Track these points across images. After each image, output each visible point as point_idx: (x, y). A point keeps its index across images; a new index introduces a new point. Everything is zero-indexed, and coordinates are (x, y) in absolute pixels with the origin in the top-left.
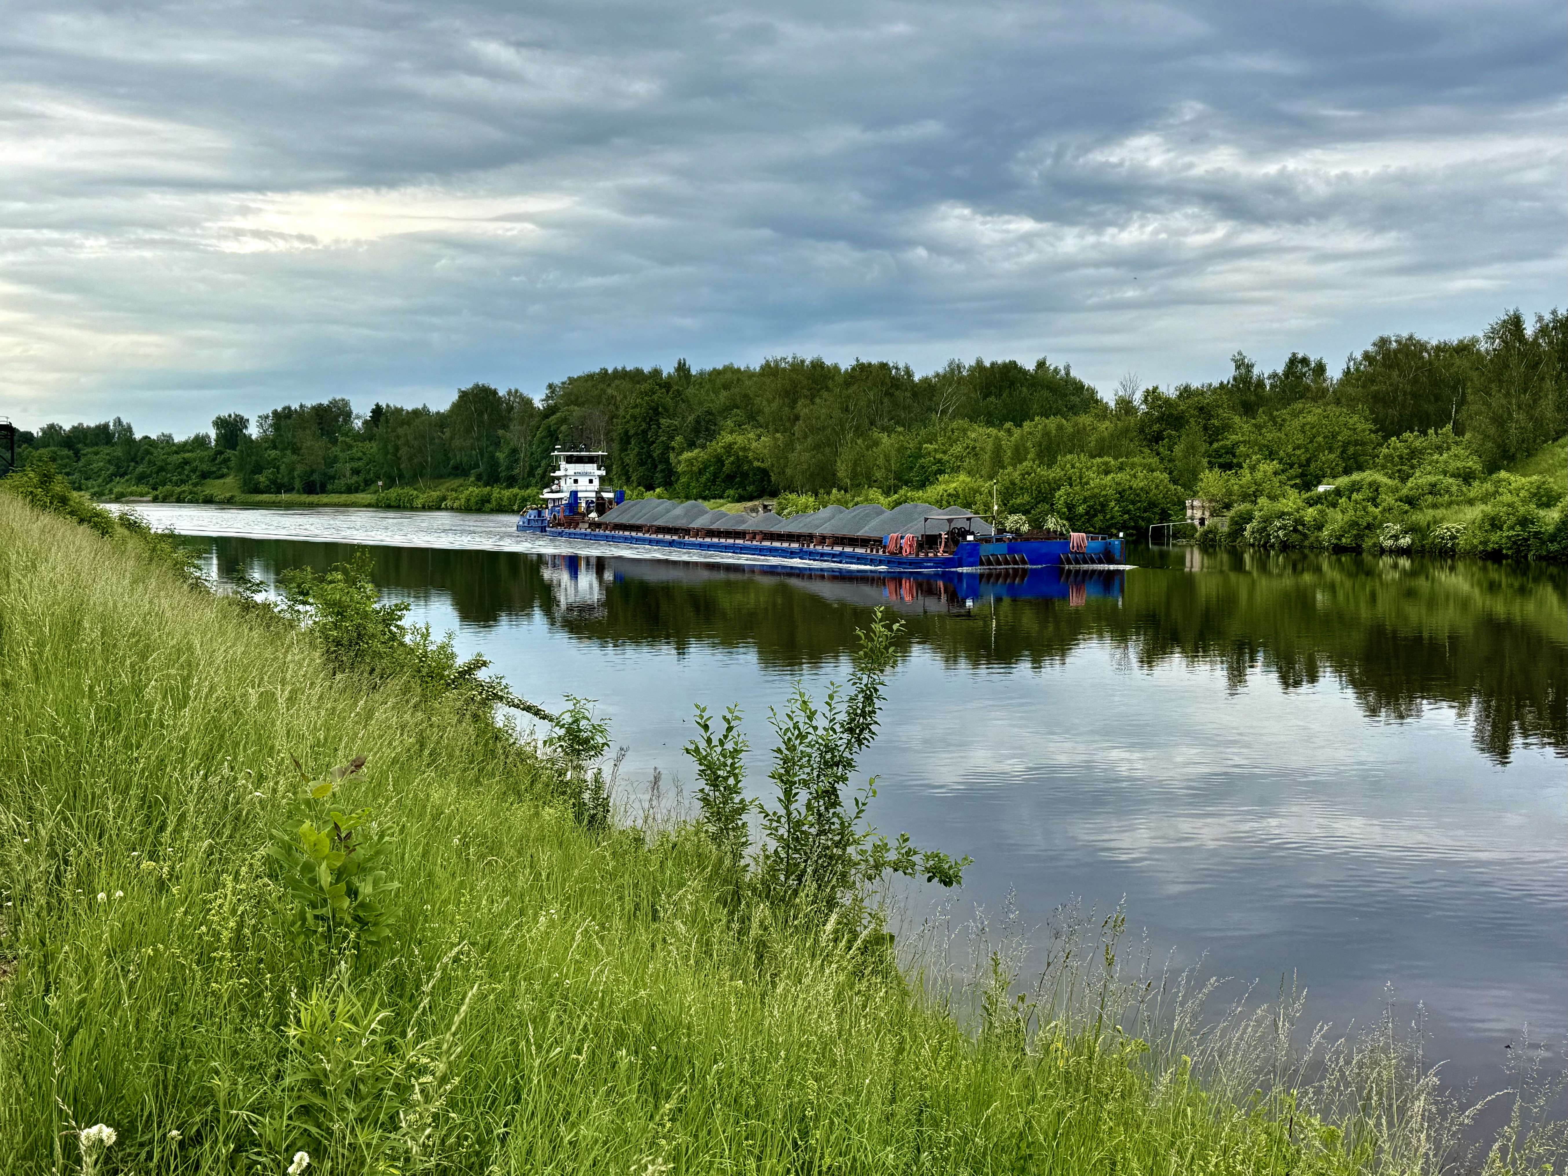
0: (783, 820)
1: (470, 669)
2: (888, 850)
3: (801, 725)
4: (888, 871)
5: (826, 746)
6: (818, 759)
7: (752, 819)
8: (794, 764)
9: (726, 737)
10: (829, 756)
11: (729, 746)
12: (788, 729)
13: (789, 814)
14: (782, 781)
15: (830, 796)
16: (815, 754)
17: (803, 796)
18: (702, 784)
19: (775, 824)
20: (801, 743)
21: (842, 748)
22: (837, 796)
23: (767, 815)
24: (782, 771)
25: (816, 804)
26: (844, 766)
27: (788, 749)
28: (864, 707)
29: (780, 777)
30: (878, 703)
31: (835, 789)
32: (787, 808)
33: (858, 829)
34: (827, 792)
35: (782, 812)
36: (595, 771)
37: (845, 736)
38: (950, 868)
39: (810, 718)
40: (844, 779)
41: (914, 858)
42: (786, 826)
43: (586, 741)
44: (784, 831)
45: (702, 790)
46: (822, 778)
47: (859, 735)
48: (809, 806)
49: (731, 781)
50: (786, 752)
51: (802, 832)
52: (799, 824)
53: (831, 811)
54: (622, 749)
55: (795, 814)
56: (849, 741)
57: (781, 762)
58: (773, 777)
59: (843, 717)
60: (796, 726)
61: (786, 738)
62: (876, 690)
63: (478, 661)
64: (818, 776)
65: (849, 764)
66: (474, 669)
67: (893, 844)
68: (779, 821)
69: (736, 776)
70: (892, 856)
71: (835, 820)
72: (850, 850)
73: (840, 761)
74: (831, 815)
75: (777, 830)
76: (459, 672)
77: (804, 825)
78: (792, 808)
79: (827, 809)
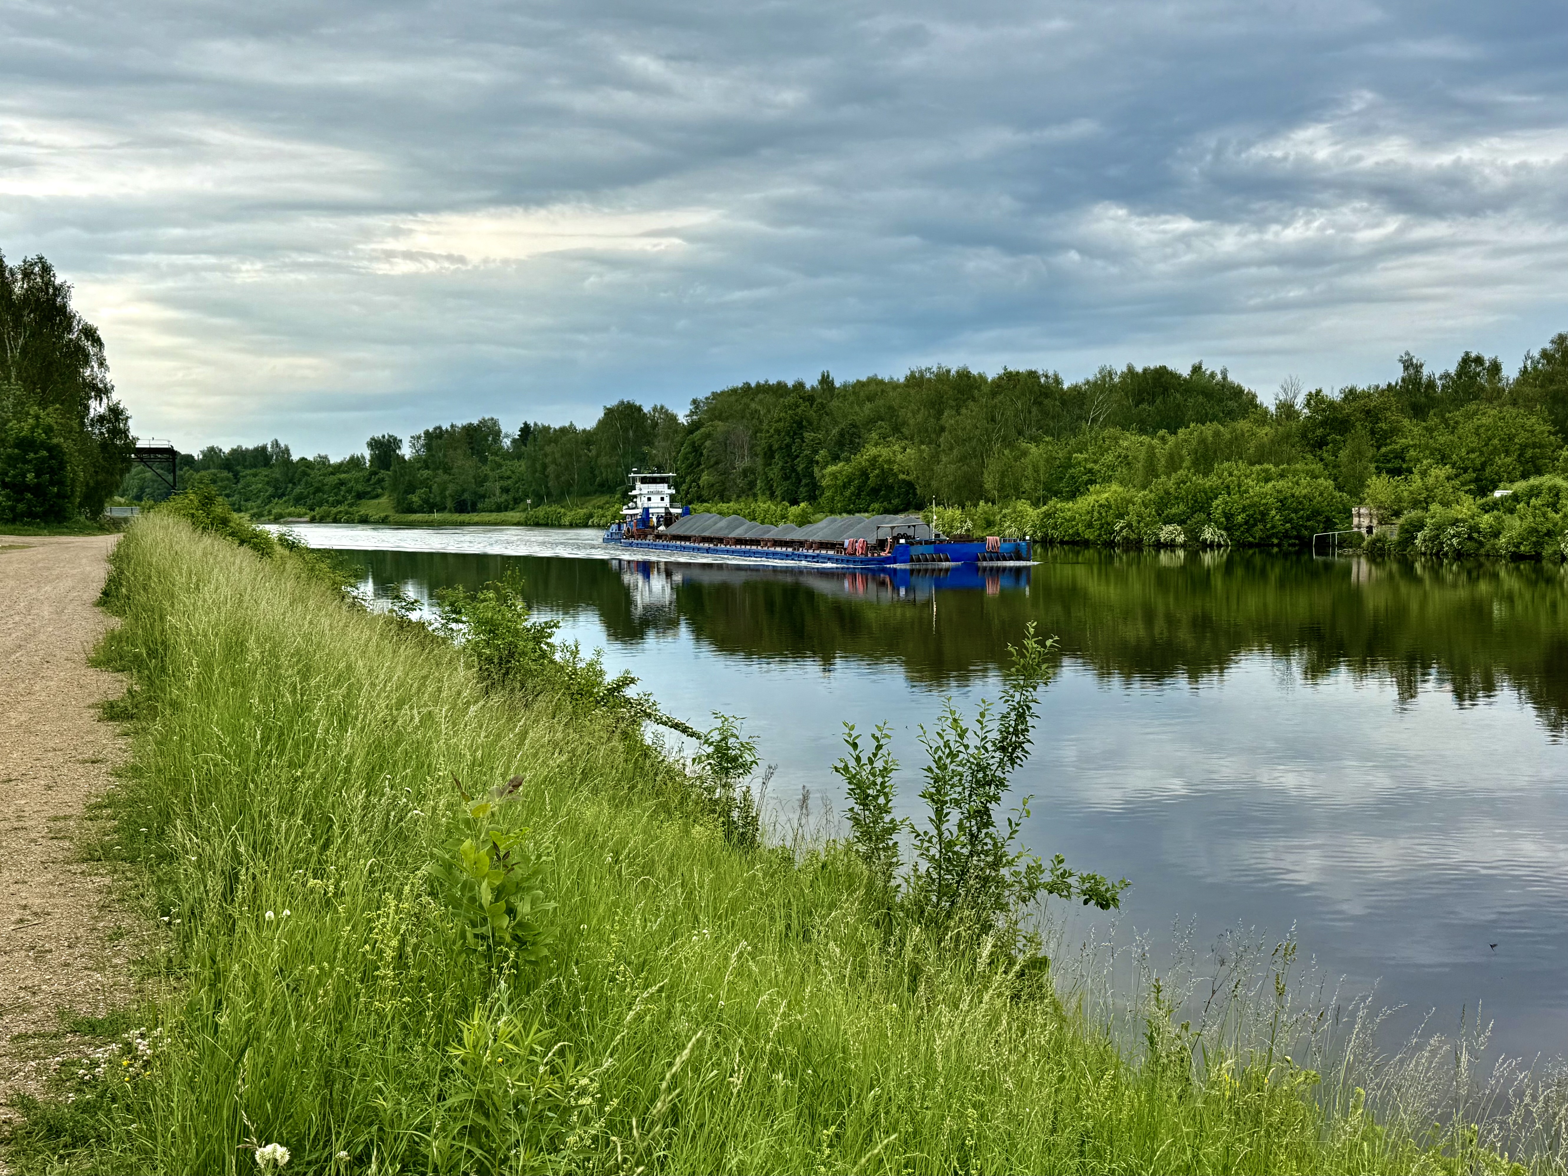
0: (934, 840)
1: (618, 686)
2: (1042, 872)
3: (952, 744)
4: (1042, 893)
5: (978, 765)
6: (969, 778)
7: (903, 839)
8: (945, 783)
9: (875, 755)
10: (980, 775)
11: (879, 764)
12: (938, 748)
13: (940, 834)
14: (933, 800)
15: (983, 816)
16: (967, 774)
17: (954, 816)
18: (851, 803)
19: (926, 844)
20: (952, 762)
21: (994, 768)
22: (989, 816)
23: (918, 835)
24: (933, 790)
25: (968, 825)
26: (997, 786)
27: (938, 768)
28: (1017, 725)
29: (931, 796)
30: (1030, 721)
31: (987, 809)
32: (938, 828)
33: (1011, 850)
34: (979, 812)
35: (933, 832)
36: (744, 789)
37: (998, 754)
38: (1107, 890)
39: (961, 736)
40: (996, 798)
41: (1070, 880)
42: (938, 846)
43: (735, 759)
44: (934, 851)
45: (852, 810)
46: (974, 797)
47: (1012, 754)
48: (960, 826)
49: (882, 800)
50: (936, 770)
51: (954, 853)
52: (950, 844)
53: (984, 831)
54: (770, 767)
55: (946, 834)
56: (1002, 760)
57: (932, 782)
58: (924, 797)
59: (995, 735)
60: (947, 745)
61: (936, 757)
62: (1029, 708)
63: (626, 678)
64: (970, 796)
65: (1001, 783)
66: (622, 686)
67: (1047, 865)
68: (930, 841)
69: (886, 795)
70: (1047, 878)
71: (988, 840)
72: (1004, 871)
73: (992, 780)
74: (983, 835)
75: (928, 850)
76: (608, 690)
77: (956, 845)
78: (943, 828)
79: (979, 830)
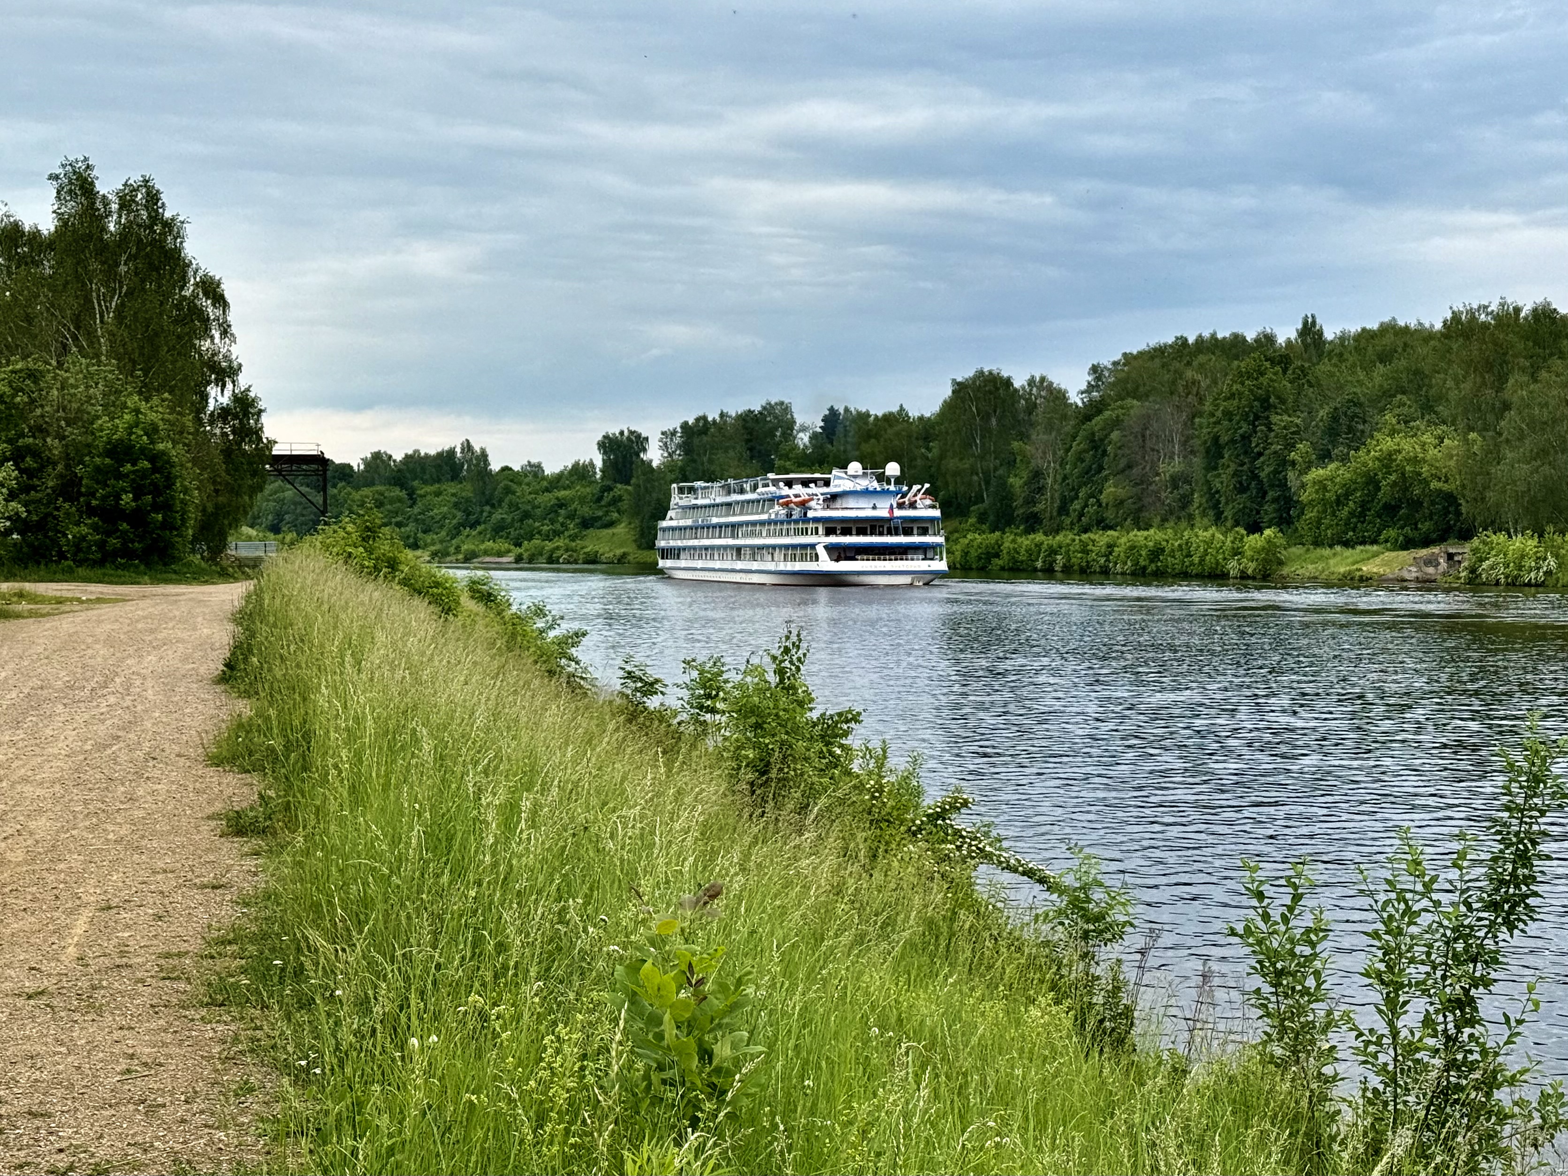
0: (1385, 1042)
1: (944, 810)
5: (1456, 930)
6: (1443, 951)
8: (1401, 955)
9: (1291, 909)
10: (1460, 946)
12: (1387, 903)
13: (1395, 1034)
14: (1382, 982)
15: (1465, 1009)
16: (1438, 944)
17: (1418, 1006)
18: (1257, 981)
19: (1372, 1048)
21: (1481, 934)
22: (1476, 1009)
23: (1361, 1034)
24: (1382, 967)
25: (1441, 1018)
26: (1486, 962)
27: (1389, 933)
28: (1515, 870)
29: (1379, 975)
30: (1538, 865)
31: (1472, 998)
32: (1391, 1024)
33: (1510, 1062)
34: (1458, 1000)
35: (1382, 1028)
36: (1112, 962)
37: (1487, 914)
40: (1486, 982)
42: (1391, 1051)
44: (1385, 1059)
45: (1258, 991)
46: (1450, 980)
47: (1509, 913)
48: (1428, 1022)
49: (1311, 982)
50: (1386, 936)
51: (1418, 1062)
52: (1411, 1048)
53: (1467, 1031)
55: (1404, 1033)
56: (1493, 922)
57: (1380, 953)
58: (1367, 975)
59: (1482, 885)
60: (1402, 898)
61: (1385, 915)
62: (1534, 844)
63: (956, 799)
64: (1444, 977)
65: (1493, 961)
66: (950, 811)
68: (1379, 1043)
69: (1317, 974)
71: (1473, 1046)
72: (1503, 1096)
73: (1478, 953)
74: (1465, 1037)
75: (1375, 1056)
76: (928, 816)
77: (1418, 1050)
78: (1400, 1024)
79: (1459, 1031)
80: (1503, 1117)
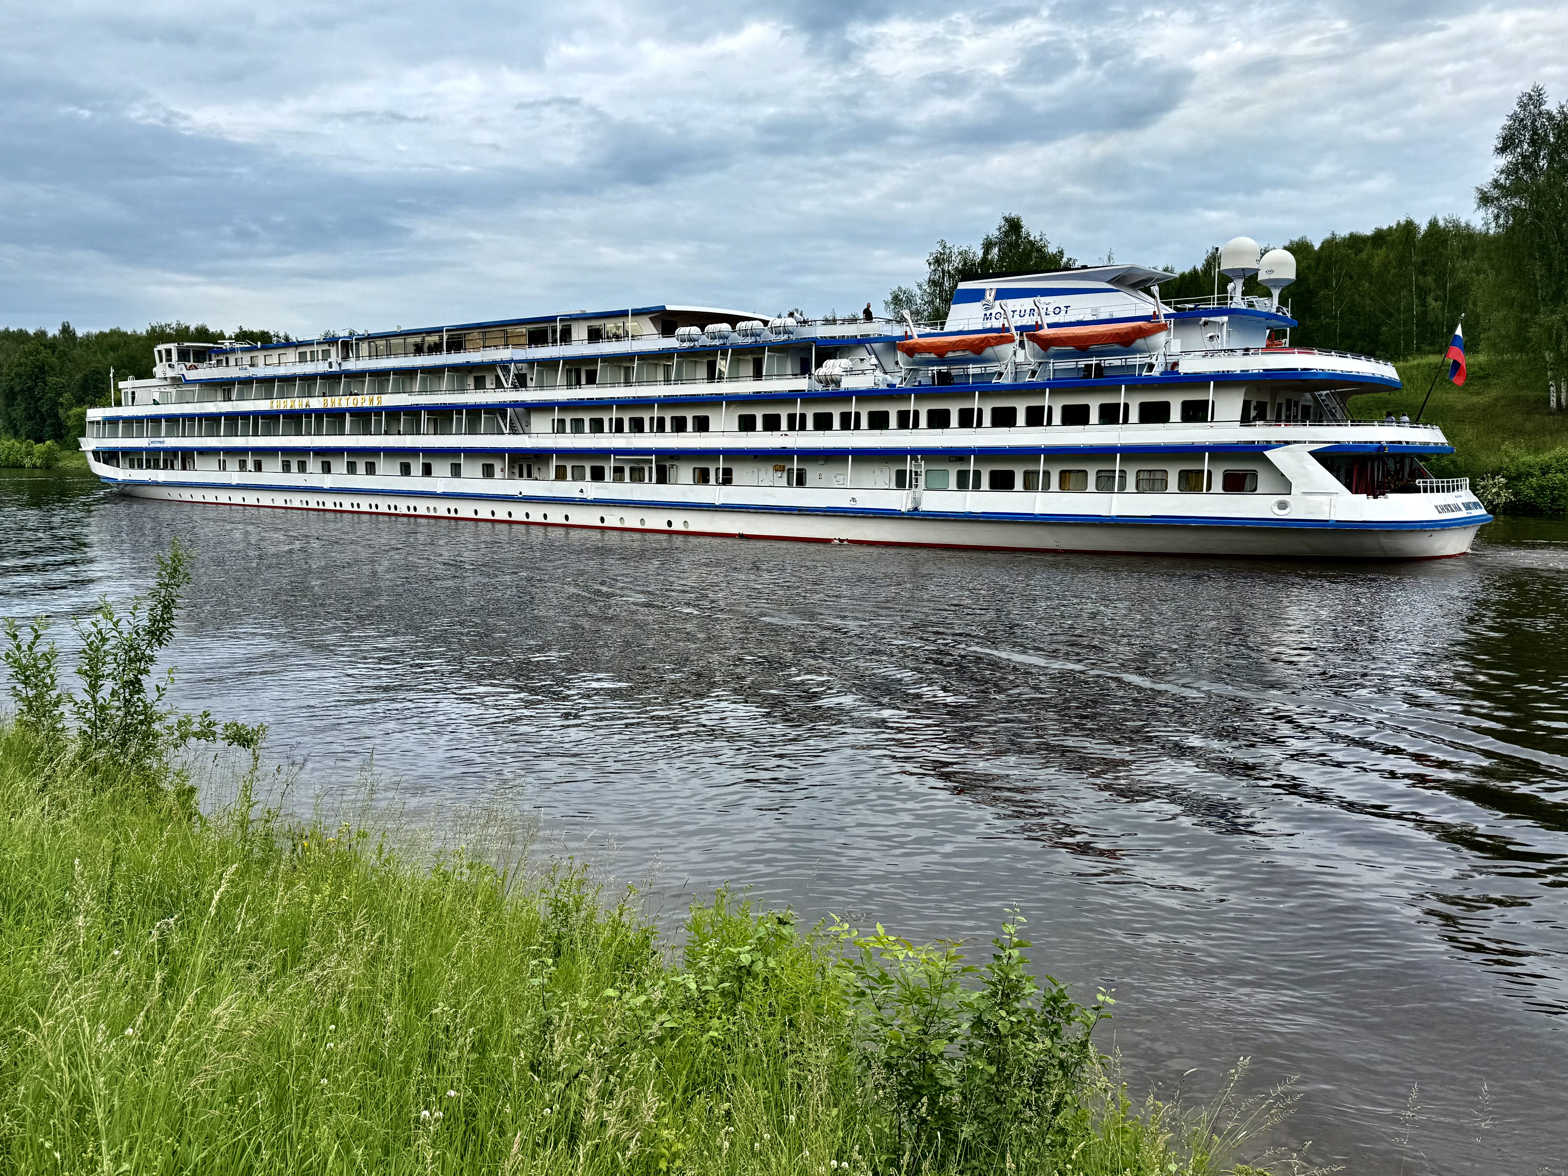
0: (90, 706)
2: (191, 724)
3: (104, 631)
4: (191, 740)
5: (130, 646)
6: (123, 657)
7: (65, 708)
9: (33, 643)
10: (132, 654)
12: (90, 635)
13: (95, 701)
14: (88, 676)
15: (135, 685)
17: (108, 686)
18: (12, 682)
19: (83, 710)
20: (104, 645)
21: (144, 647)
22: (141, 685)
23: (76, 704)
24: (87, 668)
25: (121, 692)
26: (146, 661)
27: (92, 650)
28: (163, 614)
29: (85, 673)
30: (175, 611)
31: (139, 680)
32: (93, 697)
33: (160, 708)
34: (131, 681)
35: (88, 699)
37: (147, 637)
38: (247, 733)
39: (116, 625)
40: (146, 671)
41: (215, 729)
42: (93, 711)
44: (90, 715)
45: (14, 688)
46: (127, 671)
47: (159, 636)
48: (114, 693)
50: (90, 652)
51: (109, 715)
52: (103, 708)
53: (136, 696)
55: (101, 701)
56: (150, 641)
57: (86, 661)
58: (79, 673)
59: (145, 623)
61: (89, 641)
62: (173, 601)
64: (124, 670)
65: (151, 659)
67: (196, 719)
68: (86, 707)
70: (196, 728)
71: (140, 703)
72: (156, 726)
73: (142, 657)
74: (135, 699)
75: (84, 714)
77: (107, 709)
78: (98, 696)
79: (131, 696)
80: (156, 736)
